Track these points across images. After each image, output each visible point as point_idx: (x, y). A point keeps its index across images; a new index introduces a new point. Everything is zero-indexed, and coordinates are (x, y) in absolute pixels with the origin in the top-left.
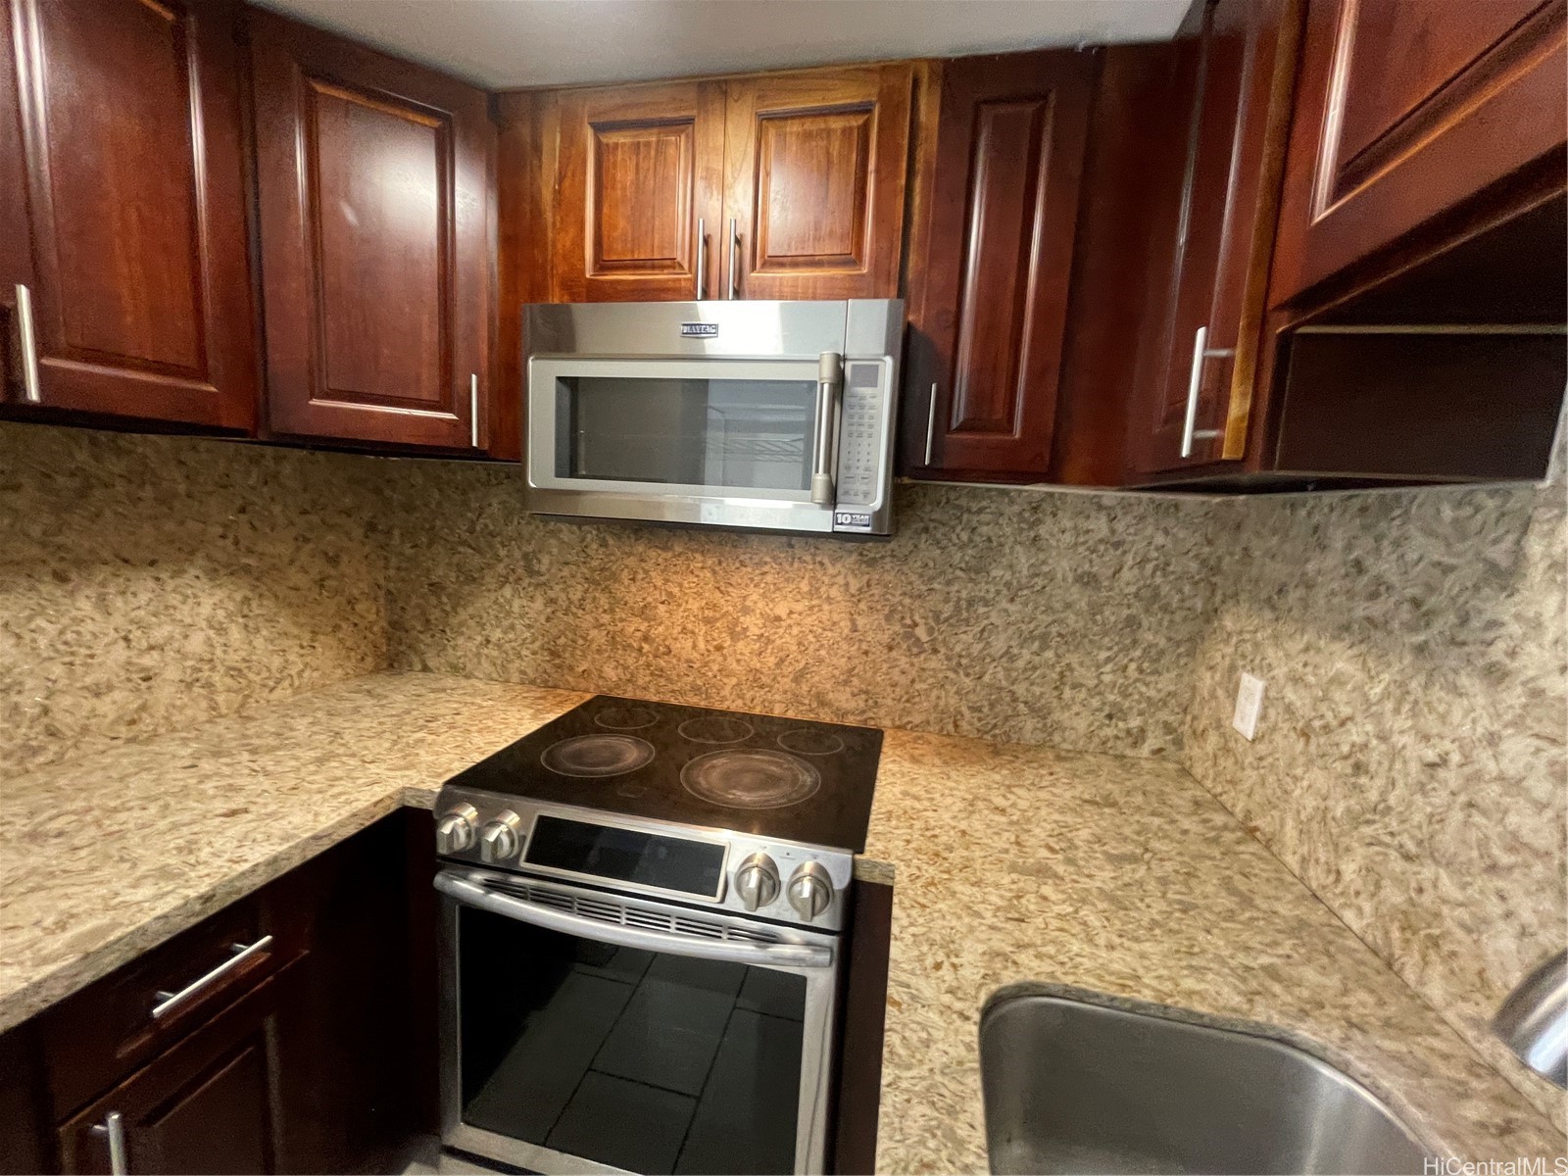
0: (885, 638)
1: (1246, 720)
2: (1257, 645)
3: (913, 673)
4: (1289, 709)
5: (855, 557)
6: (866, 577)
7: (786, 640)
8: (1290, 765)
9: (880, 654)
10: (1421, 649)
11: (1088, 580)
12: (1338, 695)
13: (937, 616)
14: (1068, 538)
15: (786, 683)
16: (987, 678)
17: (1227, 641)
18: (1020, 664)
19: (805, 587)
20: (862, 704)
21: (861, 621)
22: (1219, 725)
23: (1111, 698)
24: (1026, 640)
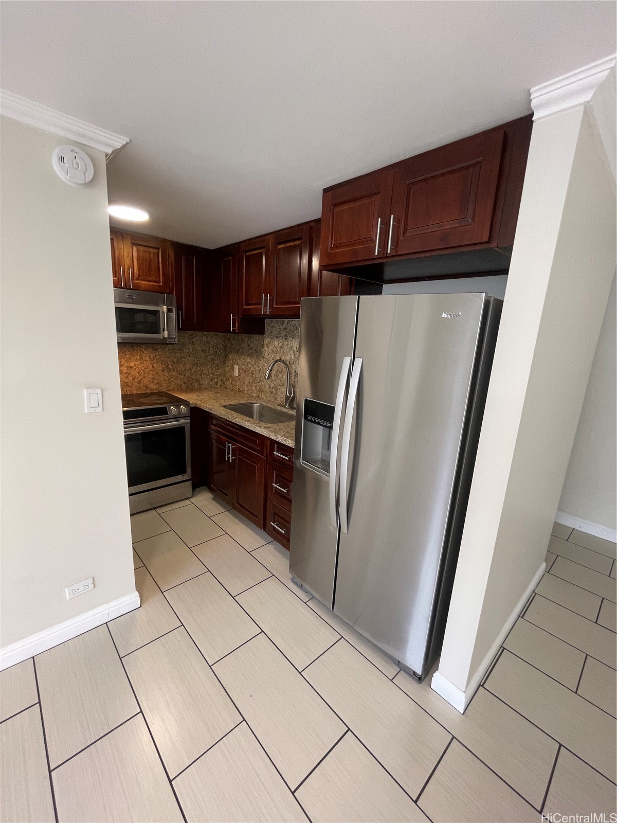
0: (161, 369)
1: (236, 374)
2: (236, 360)
3: (169, 377)
4: (243, 369)
5: (151, 349)
6: (155, 354)
7: (134, 373)
8: (244, 378)
9: (161, 373)
10: (257, 356)
11: (204, 351)
12: (249, 365)
13: (173, 362)
14: (199, 342)
15: (136, 384)
16: (186, 375)
17: (231, 361)
18: (193, 371)
19: (138, 357)
20: (158, 386)
21: (155, 365)
22: (231, 376)
23: (211, 376)
24: (193, 365)
